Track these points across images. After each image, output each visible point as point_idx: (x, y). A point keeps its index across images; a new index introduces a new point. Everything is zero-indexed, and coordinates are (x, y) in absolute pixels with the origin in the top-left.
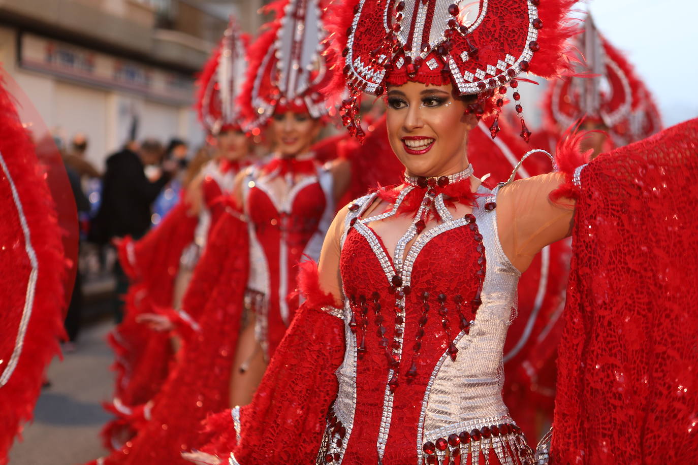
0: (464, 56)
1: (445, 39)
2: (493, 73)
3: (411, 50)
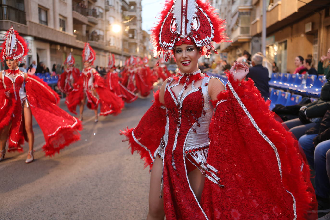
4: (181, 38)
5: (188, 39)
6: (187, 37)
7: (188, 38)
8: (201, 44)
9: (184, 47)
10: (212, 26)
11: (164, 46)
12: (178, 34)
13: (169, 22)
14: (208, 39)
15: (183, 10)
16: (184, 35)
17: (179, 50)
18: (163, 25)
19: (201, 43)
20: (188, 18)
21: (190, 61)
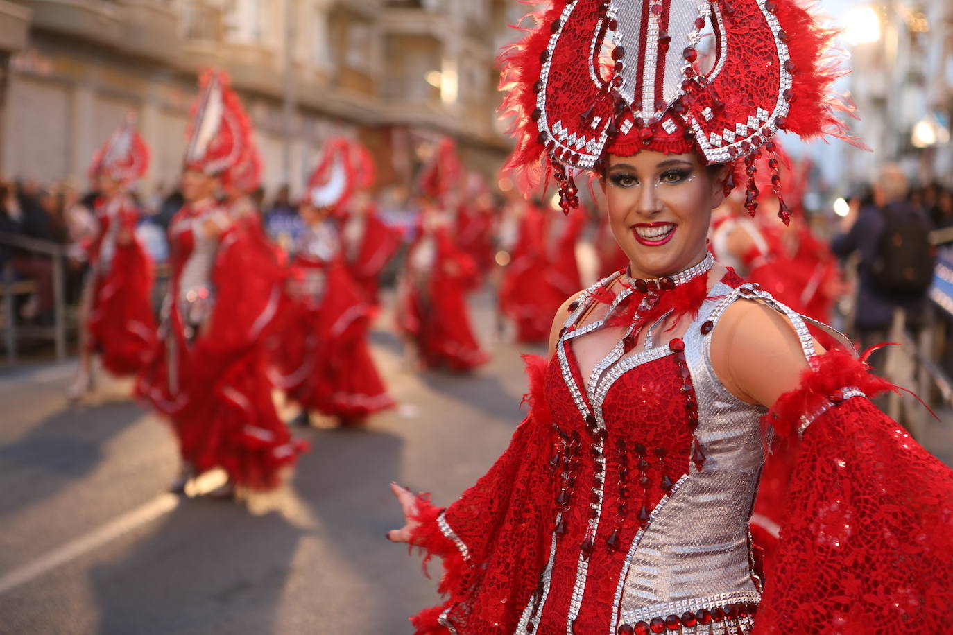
0: (707, 112)
1: (683, 93)
2: (744, 133)
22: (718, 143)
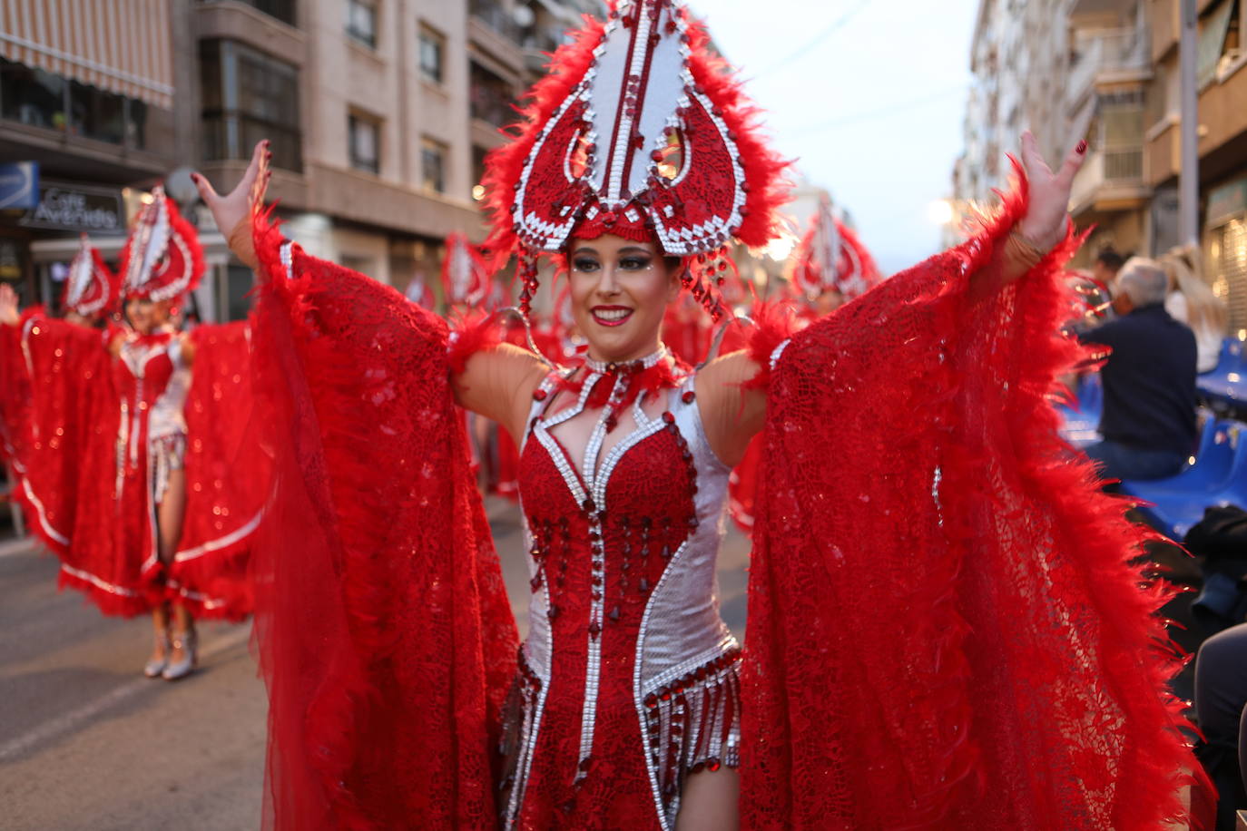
0: (668, 210)
1: (647, 187)
3: (607, 196)
4: (603, 209)
5: (632, 216)
6: (628, 208)
7: (632, 212)
8: (683, 244)
9: (608, 247)
10: (739, 174)
11: (529, 232)
12: (590, 190)
13: (566, 134)
14: (717, 229)
15: (628, 94)
16: (617, 196)
17: (588, 257)
18: (538, 145)
19: (682, 239)
20: (642, 130)
21: (630, 311)
22: (676, 239)
